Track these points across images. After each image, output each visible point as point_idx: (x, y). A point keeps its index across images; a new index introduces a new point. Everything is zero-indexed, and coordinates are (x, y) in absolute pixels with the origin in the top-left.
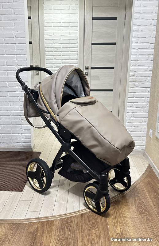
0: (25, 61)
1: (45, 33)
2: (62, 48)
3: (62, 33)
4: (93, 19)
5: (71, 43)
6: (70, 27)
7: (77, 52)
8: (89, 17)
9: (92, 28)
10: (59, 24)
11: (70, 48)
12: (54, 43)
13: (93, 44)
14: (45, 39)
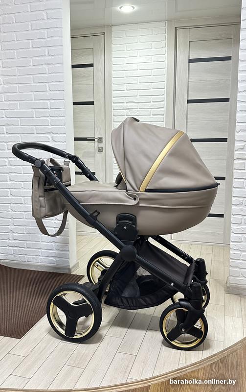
0: (63, 126)
1: (114, 87)
2: (138, 110)
3: (139, 86)
4: (189, 62)
5: (153, 102)
6: (152, 76)
7: (163, 115)
8: (183, 58)
9: (189, 76)
10: (136, 73)
11: (151, 108)
12: (127, 103)
13: (189, 102)
14: (113, 97)
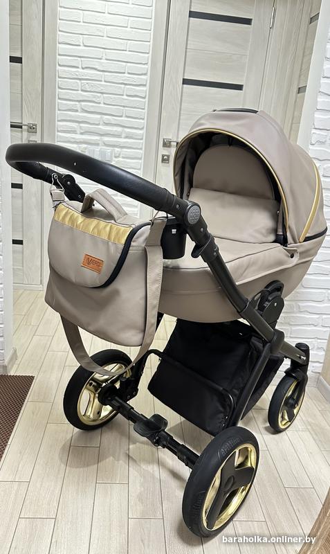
2: (103, 83)
4: (190, 17)
5: (129, 73)
6: (128, 29)
7: (144, 98)
8: (180, 7)
9: (187, 39)
10: (101, 18)
11: (126, 84)
13: (185, 82)
14: (59, 55)
